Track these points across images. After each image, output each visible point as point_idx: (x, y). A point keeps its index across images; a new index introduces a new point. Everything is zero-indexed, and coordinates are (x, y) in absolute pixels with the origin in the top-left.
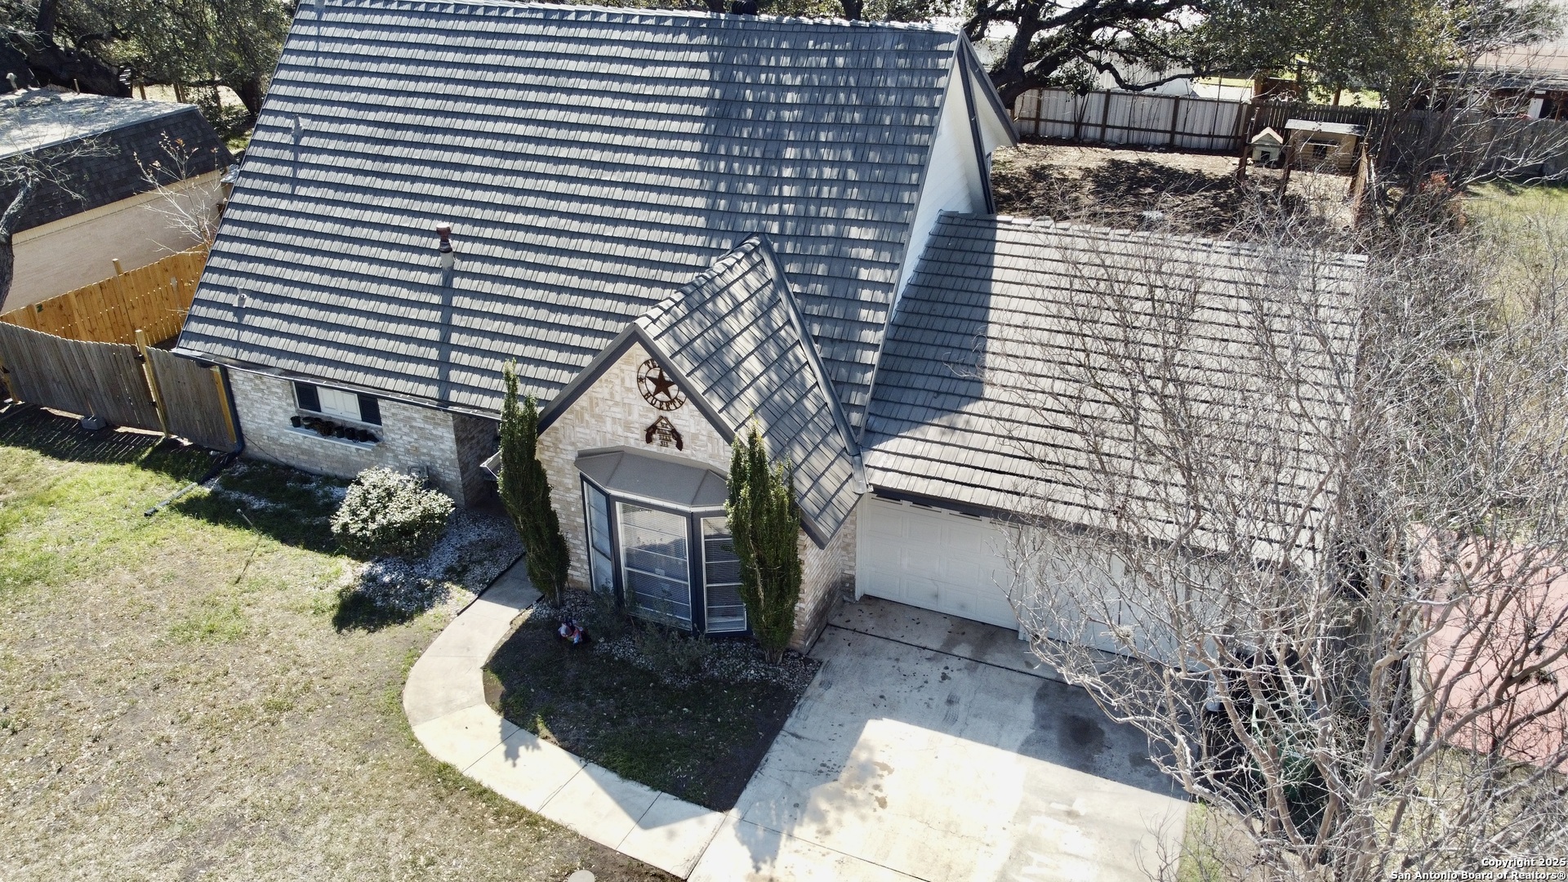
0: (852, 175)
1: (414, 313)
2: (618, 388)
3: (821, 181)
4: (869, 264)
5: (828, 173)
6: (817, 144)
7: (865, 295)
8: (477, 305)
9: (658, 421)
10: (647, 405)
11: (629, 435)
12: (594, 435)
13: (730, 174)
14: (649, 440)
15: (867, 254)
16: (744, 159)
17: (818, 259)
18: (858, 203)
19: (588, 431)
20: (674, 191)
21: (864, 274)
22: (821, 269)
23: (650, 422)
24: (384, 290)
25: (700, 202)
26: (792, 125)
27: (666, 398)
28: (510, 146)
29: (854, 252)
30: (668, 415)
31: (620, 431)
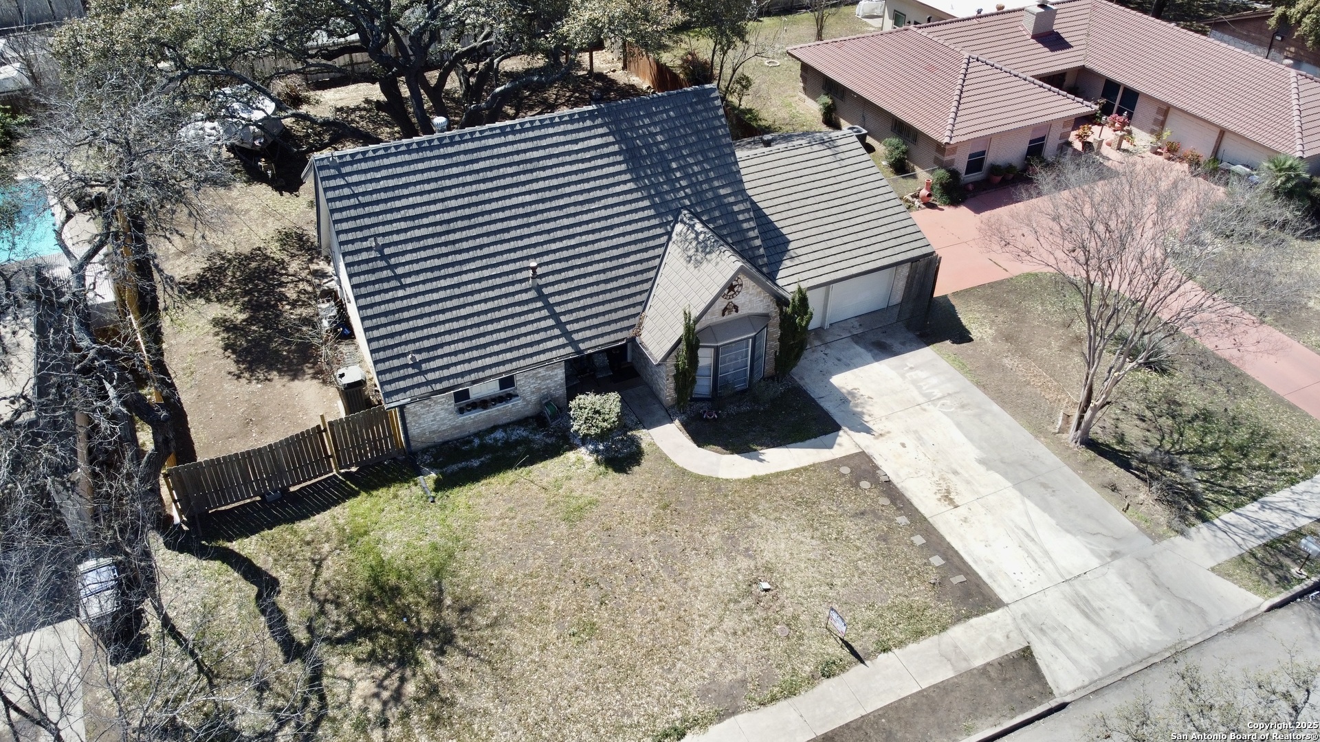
0: (707, 166)
1: (531, 317)
3: (695, 174)
4: (735, 203)
5: (696, 169)
6: (684, 157)
7: (741, 217)
8: (564, 297)
9: (728, 305)
11: (714, 317)
13: (653, 185)
14: (723, 315)
15: (732, 199)
16: (655, 175)
17: (713, 209)
18: (717, 178)
20: (630, 202)
21: (736, 208)
22: (717, 214)
23: (723, 307)
24: (504, 313)
25: (646, 203)
26: (668, 151)
28: (528, 209)
29: (726, 201)
30: (733, 300)
31: (709, 318)
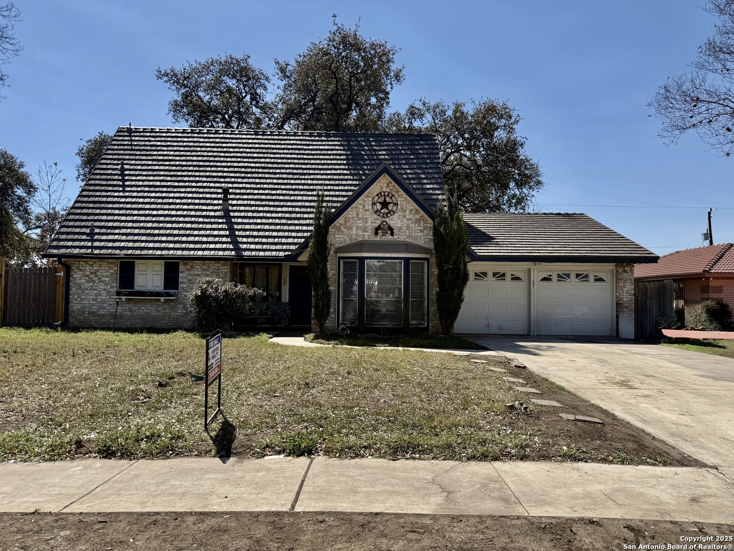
1: (208, 226)
2: (361, 211)
8: (247, 221)
9: (382, 223)
10: (376, 216)
11: (366, 234)
12: (345, 238)
14: (376, 234)
19: (342, 236)
20: (336, 180)
23: (376, 225)
24: (188, 219)
27: (387, 211)
28: (249, 170)
30: (387, 220)
31: (360, 232)
